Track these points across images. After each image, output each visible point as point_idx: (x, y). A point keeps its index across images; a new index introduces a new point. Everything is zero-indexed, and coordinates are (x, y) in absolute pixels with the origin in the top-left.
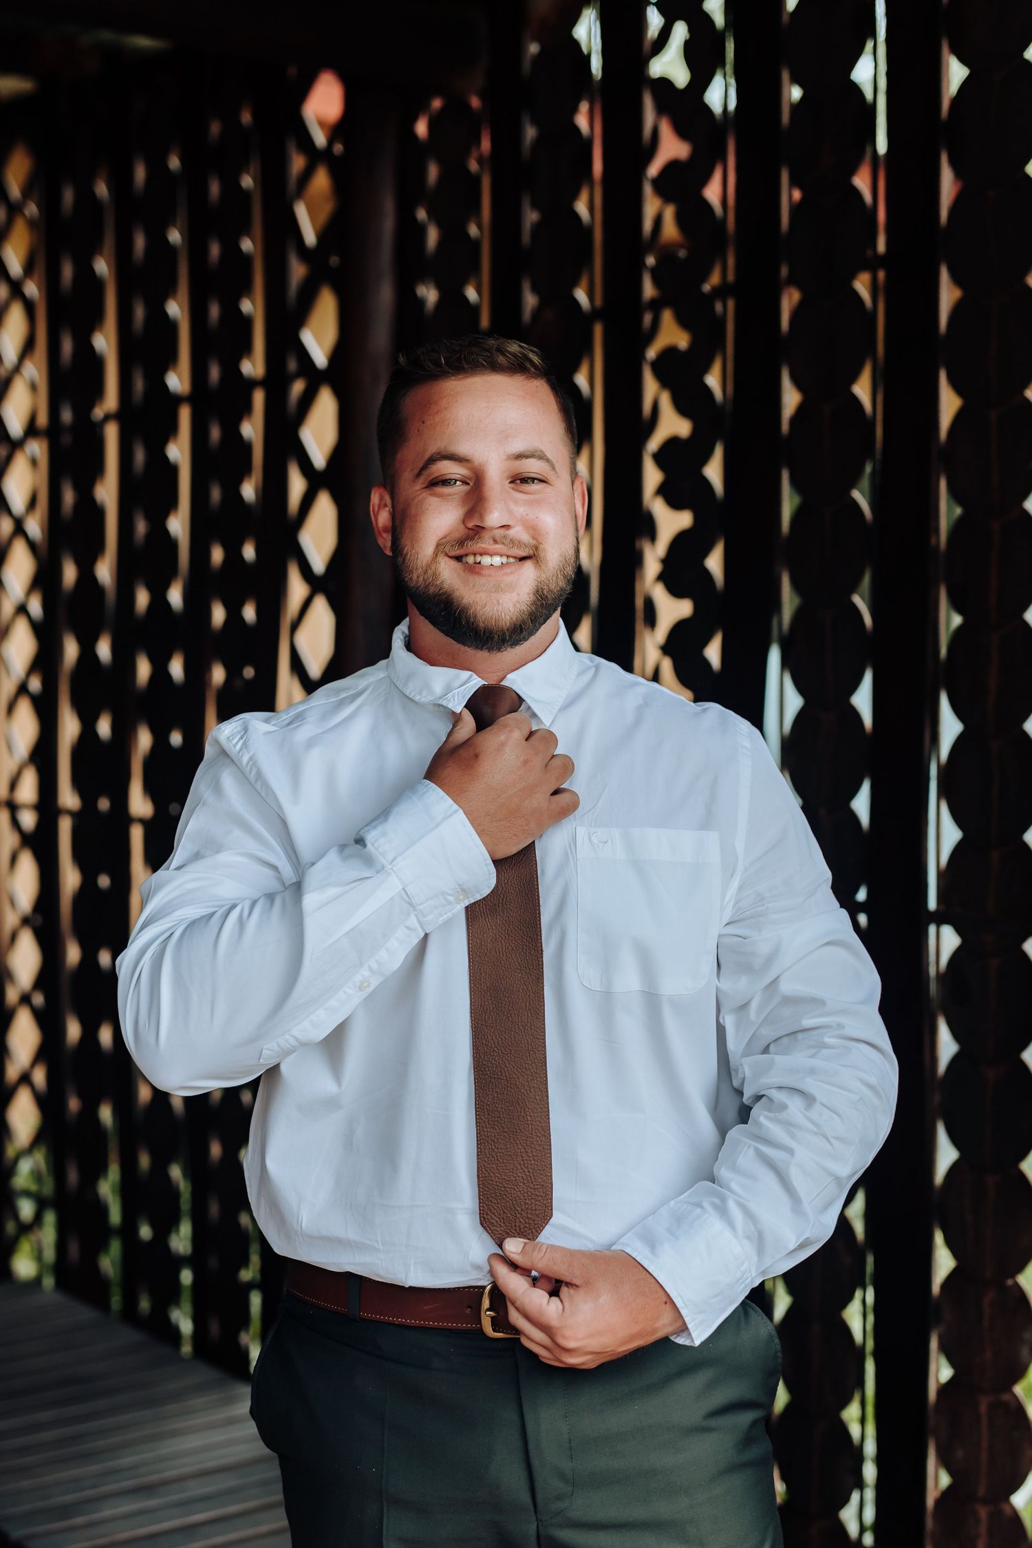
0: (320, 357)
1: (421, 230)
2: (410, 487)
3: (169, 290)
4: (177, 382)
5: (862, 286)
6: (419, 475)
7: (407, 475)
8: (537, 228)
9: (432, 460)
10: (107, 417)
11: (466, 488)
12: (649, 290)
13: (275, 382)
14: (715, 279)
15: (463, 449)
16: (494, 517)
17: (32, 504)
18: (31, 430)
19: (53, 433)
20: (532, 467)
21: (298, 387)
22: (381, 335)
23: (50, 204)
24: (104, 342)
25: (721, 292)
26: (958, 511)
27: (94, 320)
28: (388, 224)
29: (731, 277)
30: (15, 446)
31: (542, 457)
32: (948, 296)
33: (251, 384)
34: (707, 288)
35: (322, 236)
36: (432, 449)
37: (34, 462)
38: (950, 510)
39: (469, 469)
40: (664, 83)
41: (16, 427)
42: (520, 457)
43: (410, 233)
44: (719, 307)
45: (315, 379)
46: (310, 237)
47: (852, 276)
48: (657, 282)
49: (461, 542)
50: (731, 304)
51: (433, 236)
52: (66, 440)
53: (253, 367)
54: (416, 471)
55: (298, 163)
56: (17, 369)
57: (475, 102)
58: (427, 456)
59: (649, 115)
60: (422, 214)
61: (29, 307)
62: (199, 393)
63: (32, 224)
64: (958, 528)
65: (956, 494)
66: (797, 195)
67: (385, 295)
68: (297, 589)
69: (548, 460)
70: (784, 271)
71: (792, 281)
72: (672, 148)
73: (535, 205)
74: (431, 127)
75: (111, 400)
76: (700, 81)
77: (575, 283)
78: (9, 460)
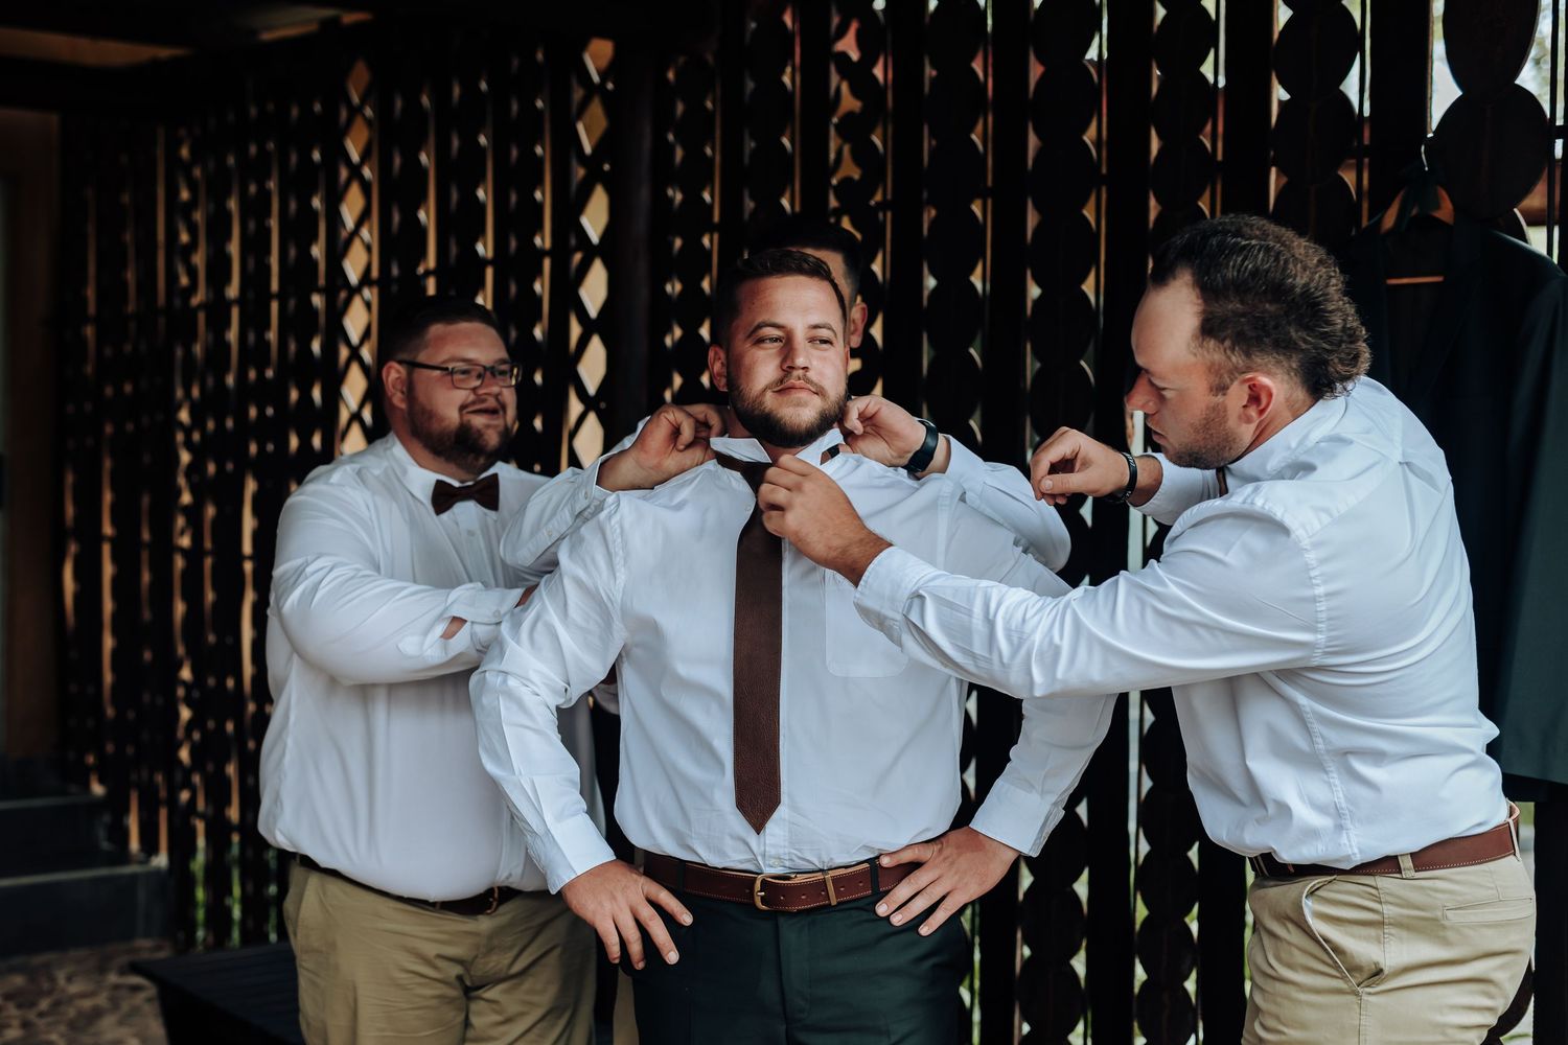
0: (594, 237)
1: (671, 149)
2: (741, 344)
3: (479, 180)
4: (484, 249)
5: (976, 208)
6: (749, 336)
7: (741, 336)
8: (754, 153)
9: (760, 327)
10: (427, 273)
11: (781, 344)
12: (833, 203)
13: (560, 253)
14: (878, 197)
15: (780, 320)
16: (800, 361)
17: (366, 335)
18: (365, 279)
19: (383, 283)
20: (824, 333)
21: (578, 257)
22: (640, 225)
23: (384, 110)
24: (426, 216)
25: (882, 206)
26: (1038, 365)
27: (420, 199)
28: (647, 144)
29: (889, 197)
30: (354, 291)
31: (830, 328)
32: (1032, 219)
33: (542, 253)
34: (872, 203)
35: (595, 149)
36: (760, 320)
37: (368, 305)
38: (1032, 364)
39: (784, 332)
40: (844, 56)
41: (353, 277)
42: (816, 327)
43: (663, 151)
44: (881, 215)
45: (591, 252)
46: (588, 149)
47: (971, 201)
48: (838, 197)
49: (781, 381)
50: (889, 214)
51: (679, 153)
52: (395, 288)
53: (544, 240)
54: (748, 333)
55: (578, 94)
56: (356, 232)
57: (710, 59)
58: (756, 323)
59: (835, 79)
60: (671, 137)
61: (366, 188)
62: (500, 259)
63: (369, 122)
64: (1037, 376)
65: (1036, 354)
66: (934, 143)
67: (644, 195)
68: (575, 407)
69: (833, 331)
70: (925, 195)
71: (931, 202)
72: (849, 103)
73: (753, 137)
74: (677, 75)
75: (431, 261)
76: (868, 60)
77: (781, 194)
78: (348, 302)
